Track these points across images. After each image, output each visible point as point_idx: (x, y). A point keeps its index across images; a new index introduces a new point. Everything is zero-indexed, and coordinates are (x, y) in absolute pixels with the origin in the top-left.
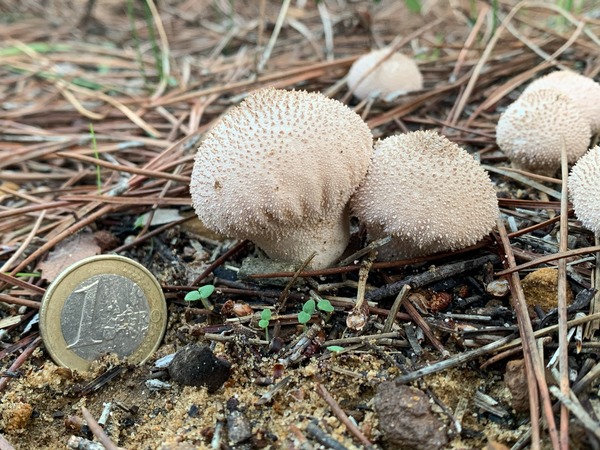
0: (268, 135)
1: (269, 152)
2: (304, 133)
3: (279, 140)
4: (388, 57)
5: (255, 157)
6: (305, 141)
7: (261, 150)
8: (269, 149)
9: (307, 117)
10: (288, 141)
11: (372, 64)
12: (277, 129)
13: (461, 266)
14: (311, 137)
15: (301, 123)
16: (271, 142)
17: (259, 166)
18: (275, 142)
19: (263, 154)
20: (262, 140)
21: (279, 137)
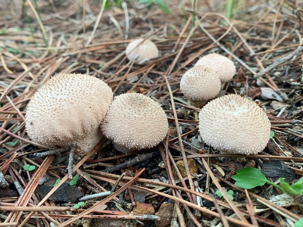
0: (55, 100)
1: (54, 109)
2: (72, 99)
3: (59, 103)
4: (142, 43)
5: (48, 111)
6: (72, 103)
7: (50, 108)
8: (54, 107)
9: (75, 90)
10: (63, 103)
11: (135, 46)
12: (59, 97)
13: (150, 155)
14: (75, 101)
15: (71, 94)
16: (56, 104)
17: (49, 116)
18: (57, 104)
19: (51, 110)
20: (52, 103)
21: (60, 101)
